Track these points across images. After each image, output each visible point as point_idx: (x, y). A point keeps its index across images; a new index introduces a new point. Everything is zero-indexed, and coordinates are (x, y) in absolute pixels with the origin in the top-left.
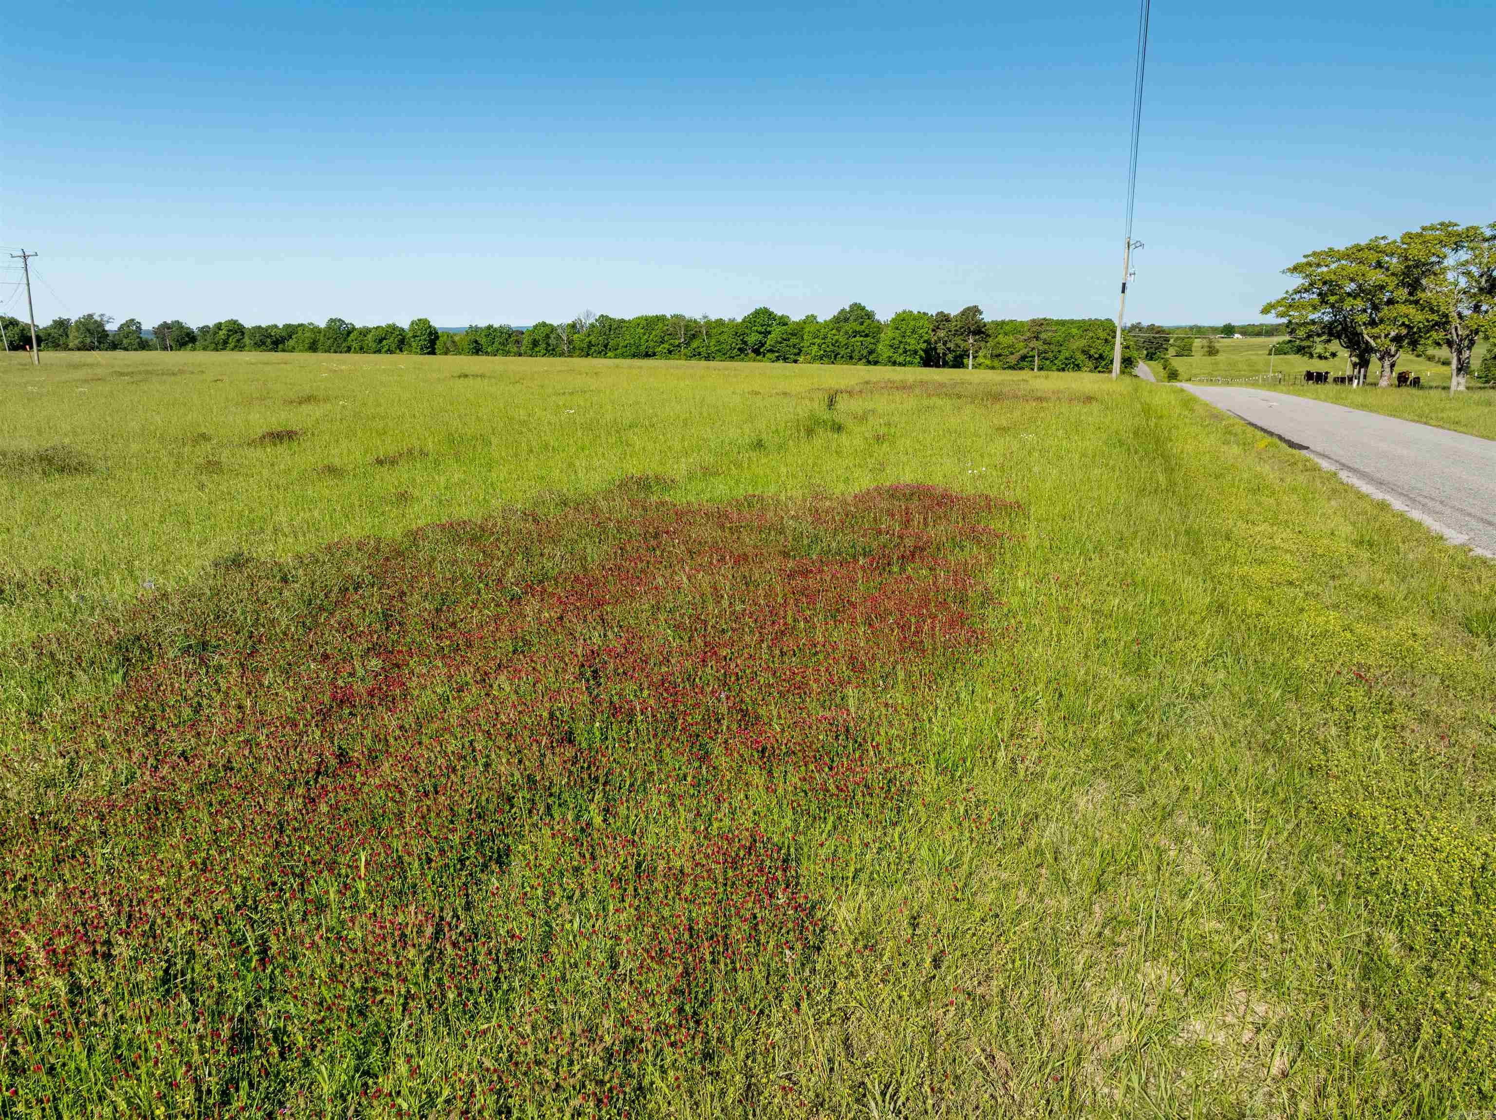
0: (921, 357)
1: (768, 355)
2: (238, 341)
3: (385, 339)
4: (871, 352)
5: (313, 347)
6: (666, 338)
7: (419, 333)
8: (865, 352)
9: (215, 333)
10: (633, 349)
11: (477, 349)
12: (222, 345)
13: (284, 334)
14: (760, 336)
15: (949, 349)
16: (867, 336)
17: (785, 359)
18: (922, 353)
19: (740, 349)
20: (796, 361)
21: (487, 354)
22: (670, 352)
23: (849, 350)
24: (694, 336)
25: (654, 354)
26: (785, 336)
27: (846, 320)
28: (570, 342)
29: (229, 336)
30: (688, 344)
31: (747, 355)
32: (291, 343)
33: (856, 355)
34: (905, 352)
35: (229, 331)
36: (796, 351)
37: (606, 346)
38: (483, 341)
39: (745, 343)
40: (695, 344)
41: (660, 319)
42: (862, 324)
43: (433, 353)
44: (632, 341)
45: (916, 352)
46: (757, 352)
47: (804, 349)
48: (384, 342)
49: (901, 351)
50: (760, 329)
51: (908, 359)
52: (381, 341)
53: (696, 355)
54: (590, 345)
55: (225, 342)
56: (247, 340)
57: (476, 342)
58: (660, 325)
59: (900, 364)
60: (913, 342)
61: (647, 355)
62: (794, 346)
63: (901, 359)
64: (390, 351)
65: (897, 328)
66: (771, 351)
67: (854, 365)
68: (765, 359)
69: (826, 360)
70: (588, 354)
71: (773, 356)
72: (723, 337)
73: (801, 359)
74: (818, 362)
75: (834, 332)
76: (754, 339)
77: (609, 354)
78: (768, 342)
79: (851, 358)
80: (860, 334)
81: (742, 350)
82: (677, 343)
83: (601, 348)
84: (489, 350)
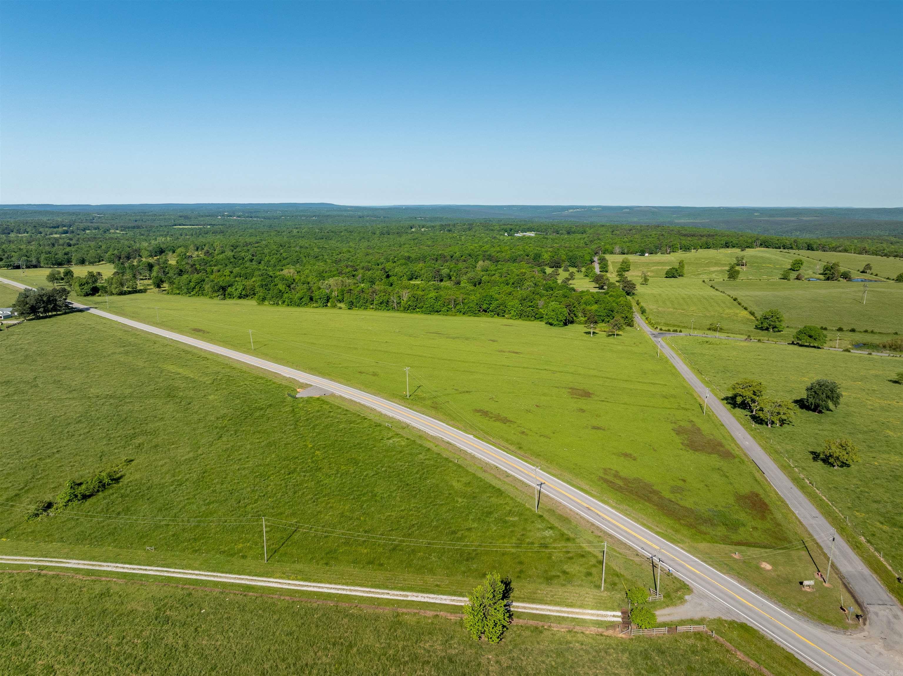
3: (302, 298)
4: (536, 314)
6: (446, 305)
8: (534, 314)
10: (431, 309)
14: (488, 305)
15: (571, 317)
17: (498, 315)
20: (504, 316)
22: (448, 311)
23: (527, 313)
24: (457, 304)
26: (498, 306)
28: (399, 304)
30: (455, 307)
31: (481, 312)
33: (530, 315)
36: (503, 312)
37: (416, 306)
39: (481, 308)
40: (458, 307)
43: (327, 306)
44: (429, 305)
45: (562, 321)
47: (507, 311)
48: (303, 300)
49: (556, 320)
50: (488, 302)
51: (558, 323)
53: (460, 312)
54: (409, 306)
58: (442, 299)
62: (502, 310)
63: (555, 323)
64: (306, 304)
65: (553, 311)
66: (492, 311)
67: (530, 320)
68: (489, 314)
69: (517, 317)
70: (408, 310)
71: (492, 313)
72: (471, 305)
73: (506, 316)
74: (514, 318)
75: (520, 305)
76: (485, 306)
77: (418, 310)
78: (491, 308)
79: (528, 316)
80: (531, 306)
81: (479, 311)
82: (450, 307)
83: (414, 308)
84: (357, 305)
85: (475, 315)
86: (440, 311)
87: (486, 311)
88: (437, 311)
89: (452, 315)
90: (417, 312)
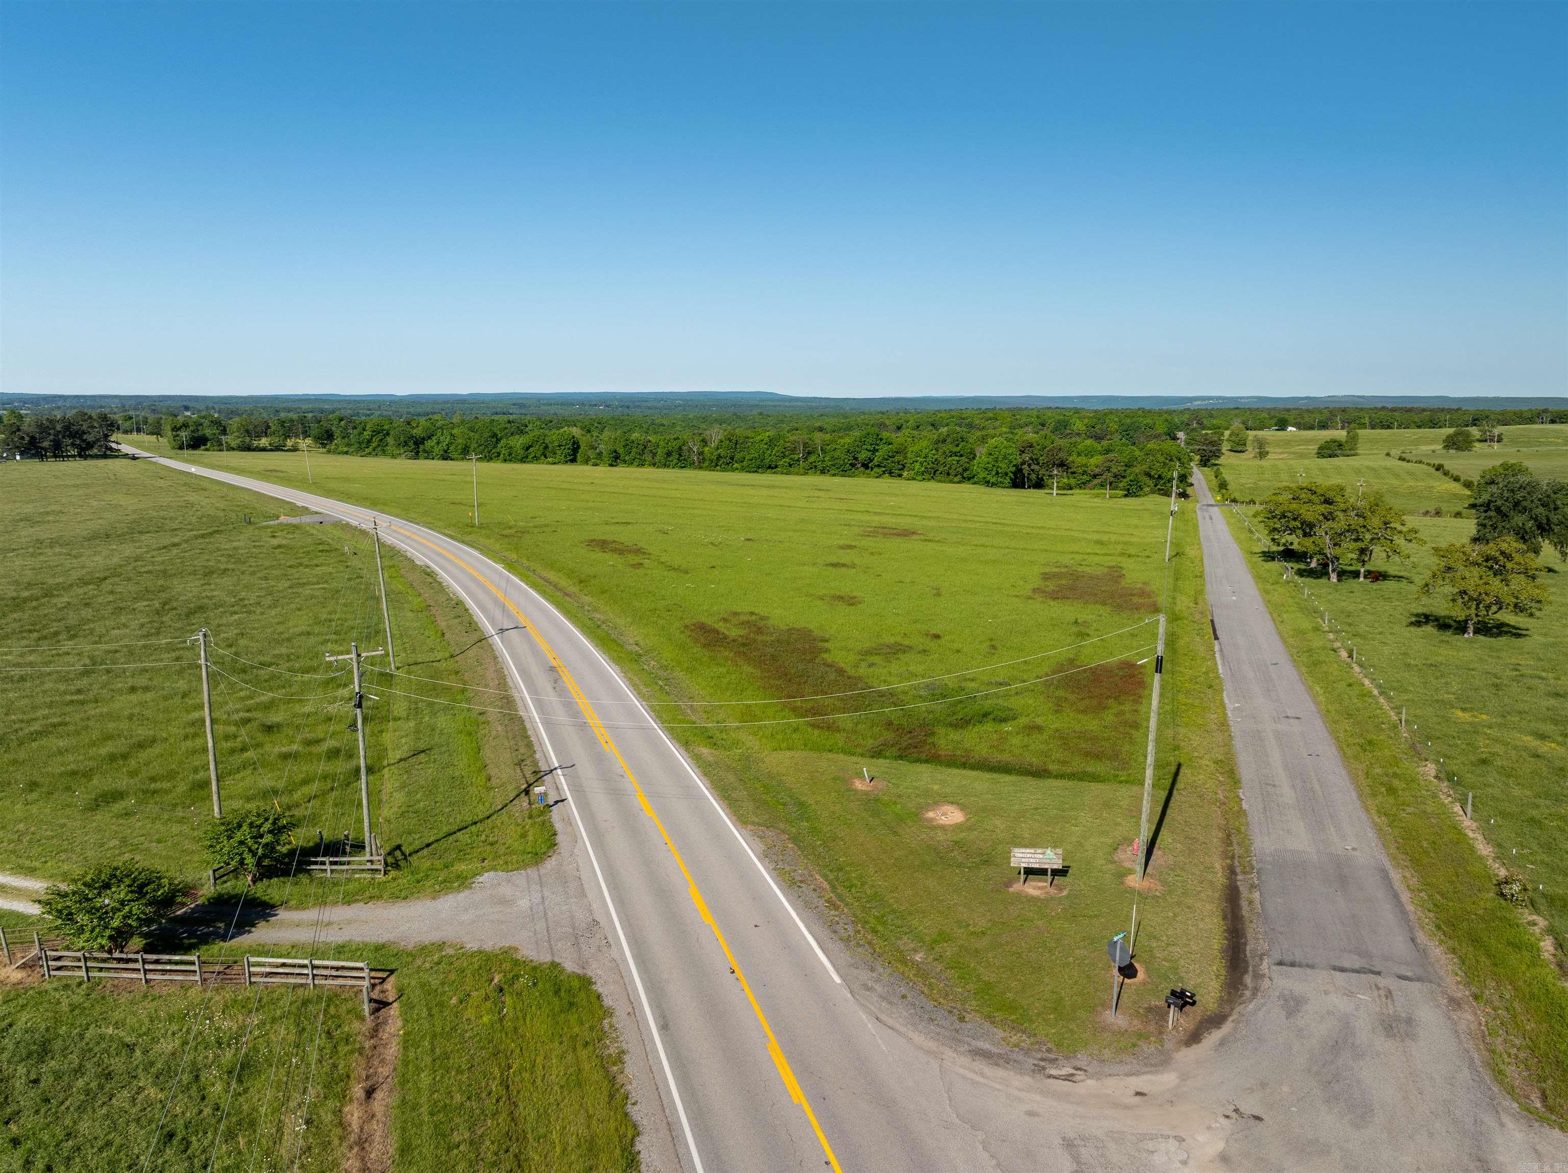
0: (1011, 479)
1: (876, 469)
2: (381, 440)
3: (531, 446)
4: (966, 470)
6: (787, 453)
7: (564, 443)
8: (960, 470)
10: (758, 462)
11: (616, 458)
14: (870, 454)
15: (1033, 470)
16: (961, 456)
17: (890, 473)
18: (1011, 475)
19: (851, 464)
20: (900, 476)
21: (625, 462)
22: (790, 466)
23: (946, 468)
24: (809, 453)
26: (890, 454)
27: (944, 441)
28: (701, 453)
30: (806, 459)
31: (857, 468)
32: (429, 444)
33: (952, 472)
34: (997, 473)
35: (373, 431)
36: (900, 467)
37: (732, 458)
38: (621, 451)
39: (856, 459)
40: (812, 458)
42: (957, 446)
43: (574, 461)
44: (756, 455)
45: (1006, 474)
46: (865, 466)
47: (907, 465)
48: (531, 450)
49: (994, 473)
50: (869, 447)
51: (999, 479)
52: (528, 449)
53: (813, 469)
54: (719, 457)
55: (369, 441)
57: (615, 451)
58: (782, 442)
59: (993, 485)
60: (1004, 466)
61: (769, 470)
62: (899, 462)
63: (993, 480)
64: (536, 459)
65: (990, 454)
66: (879, 466)
67: (951, 482)
68: (873, 473)
69: (927, 476)
70: (717, 465)
71: (880, 470)
72: (837, 454)
73: (905, 474)
74: (920, 478)
75: (934, 452)
76: (863, 456)
77: (736, 465)
78: (876, 459)
79: (948, 474)
80: (955, 454)
81: (852, 465)
82: (796, 457)
83: (729, 460)
84: (627, 458)
85: (844, 473)
86: (776, 467)
88: (770, 467)
89: (797, 474)
90: (733, 470)
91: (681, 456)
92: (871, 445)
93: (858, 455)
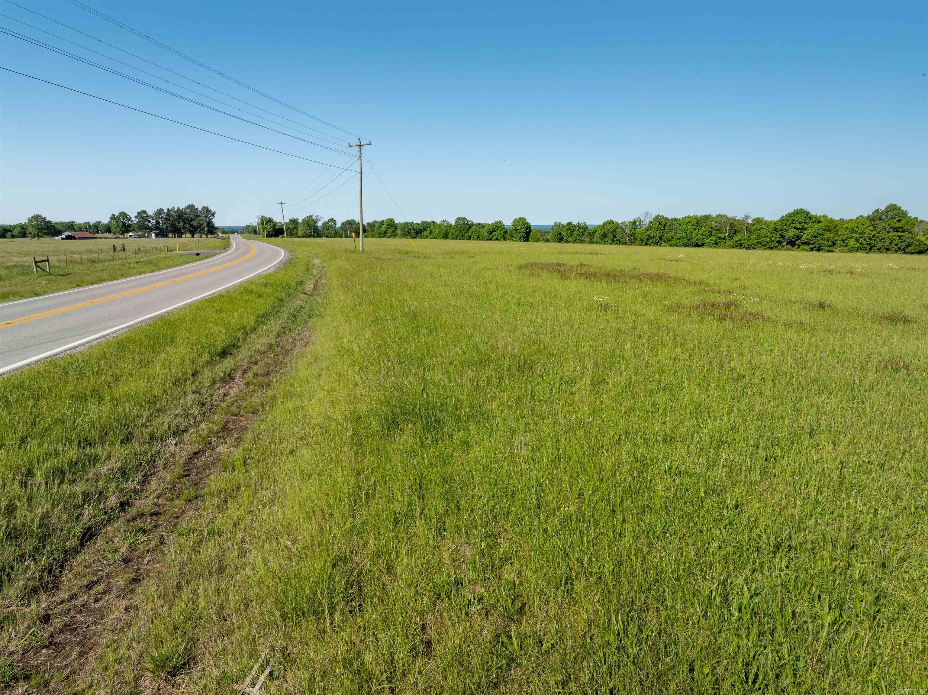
1: (804, 246)
2: (393, 232)
3: (494, 231)
4: (908, 246)
5: (446, 236)
6: (713, 233)
7: (519, 228)
8: (901, 246)
9: (380, 227)
10: (685, 241)
11: (560, 239)
12: (383, 234)
13: (421, 228)
14: (797, 232)
16: (903, 232)
17: (820, 250)
19: (777, 242)
20: (831, 250)
21: (567, 242)
22: (717, 243)
23: (886, 243)
24: (735, 232)
25: (703, 245)
26: (820, 232)
27: (880, 218)
28: (632, 234)
29: (388, 228)
30: (732, 237)
31: (783, 246)
32: (425, 233)
33: (894, 247)
36: (830, 243)
37: (660, 238)
38: (564, 233)
39: (782, 236)
40: (737, 237)
41: (706, 218)
42: (899, 222)
43: (527, 240)
44: (684, 235)
47: (839, 242)
48: (494, 233)
50: (798, 226)
52: (491, 233)
53: (739, 245)
54: (650, 237)
55: (385, 233)
56: (399, 232)
57: (560, 234)
58: (708, 223)
61: (697, 245)
62: (829, 239)
64: (497, 240)
66: (806, 243)
68: (800, 249)
69: (861, 252)
70: (647, 243)
71: (807, 247)
72: (763, 232)
73: (837, 250)
74: (854, 251)
75: (871, 228)
76: (791, 233)
77: (665, 243)
78: (804, 237)
79: (887, 250)
80: (896, 230)
81: (779, 242)
82: (723, 236)
83: (657, 239)
84: (569, 239)
87: (792, 243)
89: (724, 248)
91: (615, 237)
92: (800, 223)
93: (785, 234)
